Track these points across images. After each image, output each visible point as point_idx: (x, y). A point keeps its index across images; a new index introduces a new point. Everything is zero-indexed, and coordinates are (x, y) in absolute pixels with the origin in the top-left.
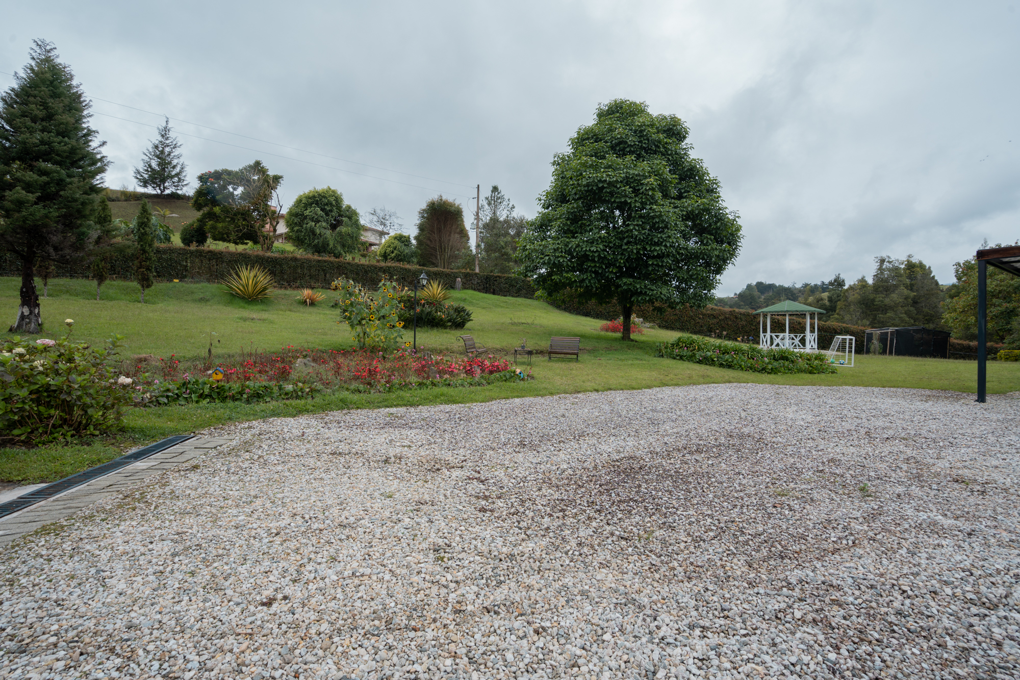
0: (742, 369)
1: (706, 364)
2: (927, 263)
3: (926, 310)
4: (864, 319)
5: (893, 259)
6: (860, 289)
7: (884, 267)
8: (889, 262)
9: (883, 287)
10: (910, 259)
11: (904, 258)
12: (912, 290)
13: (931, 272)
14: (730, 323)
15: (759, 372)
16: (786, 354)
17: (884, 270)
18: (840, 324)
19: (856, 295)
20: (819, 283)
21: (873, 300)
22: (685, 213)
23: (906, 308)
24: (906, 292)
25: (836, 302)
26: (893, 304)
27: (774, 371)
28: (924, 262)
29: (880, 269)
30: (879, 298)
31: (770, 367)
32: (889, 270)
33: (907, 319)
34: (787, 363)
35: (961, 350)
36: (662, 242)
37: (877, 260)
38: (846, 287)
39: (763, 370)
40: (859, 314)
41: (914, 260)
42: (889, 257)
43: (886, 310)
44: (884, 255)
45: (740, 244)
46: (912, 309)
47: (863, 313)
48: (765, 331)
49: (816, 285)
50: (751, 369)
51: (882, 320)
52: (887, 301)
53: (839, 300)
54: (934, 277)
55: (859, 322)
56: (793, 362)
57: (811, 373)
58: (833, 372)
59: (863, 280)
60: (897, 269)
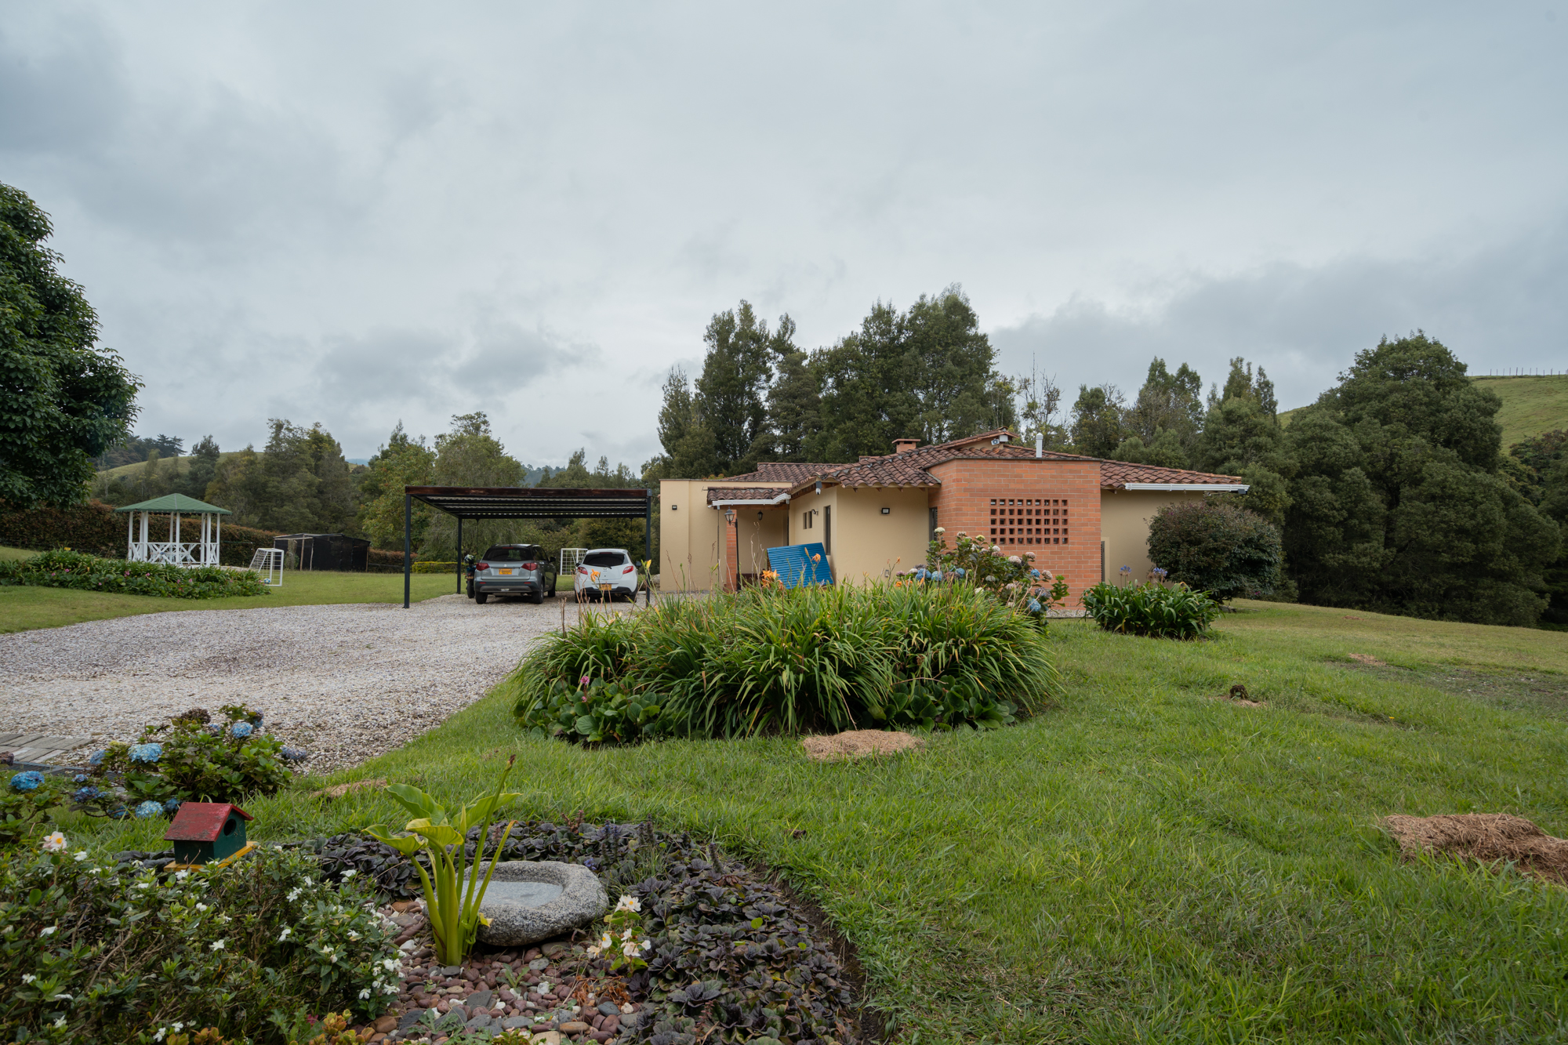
0: (162, 595)
1: (110, 591)
2: (336, 438)
3: (333, 503)
4: (250, 513)
5: (294, 425)
6: (246, 466)
7: (281, 435)
8: (288, 429)
9: (278, 465)
10: (318, 429)
11: (309, 426)
12: (316, 474)
13: (340, 451)
14: (49, 520)
15: (184, 597)
16: (214, 574)
17: (280, 440)
18: (239, 527)
19: (240, 476)
20: (156, 438)
21: (265, 485)
22: (57, 366)
23: (309, 500)
24: (310, 476)
25: (205, 482)
26: (292, 492)
27: (203, 595)
28: (334, 437)
29: (276, 437)
30: (273, 482)
31: (197, 590)
32: (289, 442)
33: (310, 516)
34: (216, 585)
35: (378, 562)
36: (26, 410)
37: (271, 424)
38: (221, 460)
39: (189, 595)
40: (243, 504)
41: (321, 431)
42: (288, 422)
43: (283, 500)
44: (282, 419)
45: (134, 418)
46: (316, 501)
47: (248, 503)
48: (136, 539)
49: (149, 441)
50: (173, 594)
51: (276, 515)
52: (284, 487)
53: (210, 480)
54: (343, 458)
55: (244, 517)
56: (222, 583)
57: (245, 595)
58: (267, 593)
59: (249, 452)
60: (300, 441)
